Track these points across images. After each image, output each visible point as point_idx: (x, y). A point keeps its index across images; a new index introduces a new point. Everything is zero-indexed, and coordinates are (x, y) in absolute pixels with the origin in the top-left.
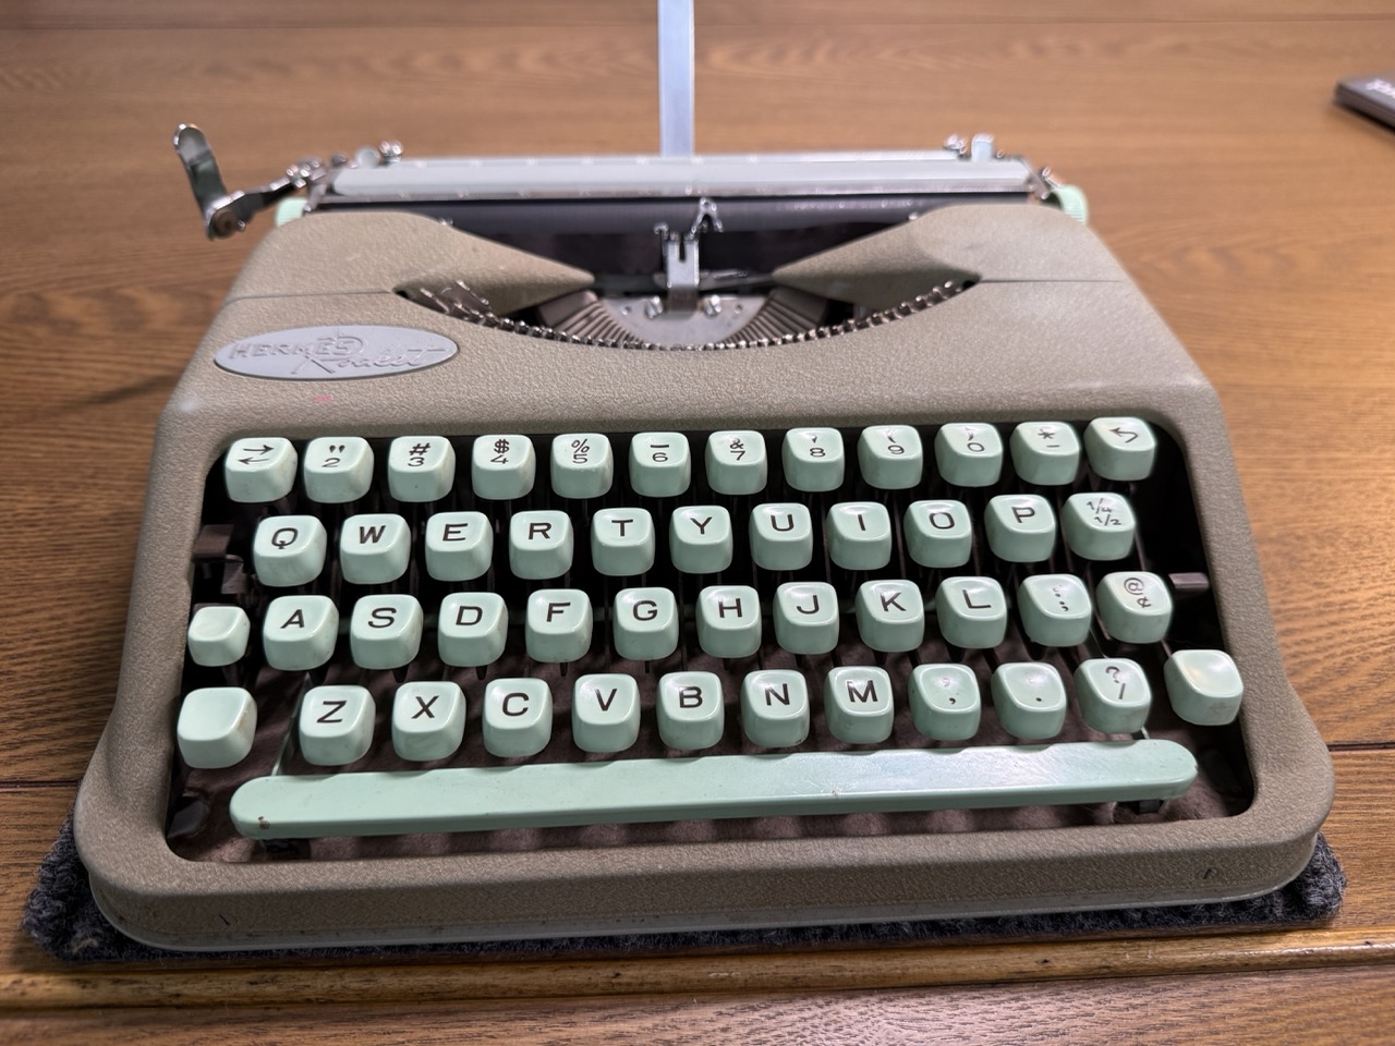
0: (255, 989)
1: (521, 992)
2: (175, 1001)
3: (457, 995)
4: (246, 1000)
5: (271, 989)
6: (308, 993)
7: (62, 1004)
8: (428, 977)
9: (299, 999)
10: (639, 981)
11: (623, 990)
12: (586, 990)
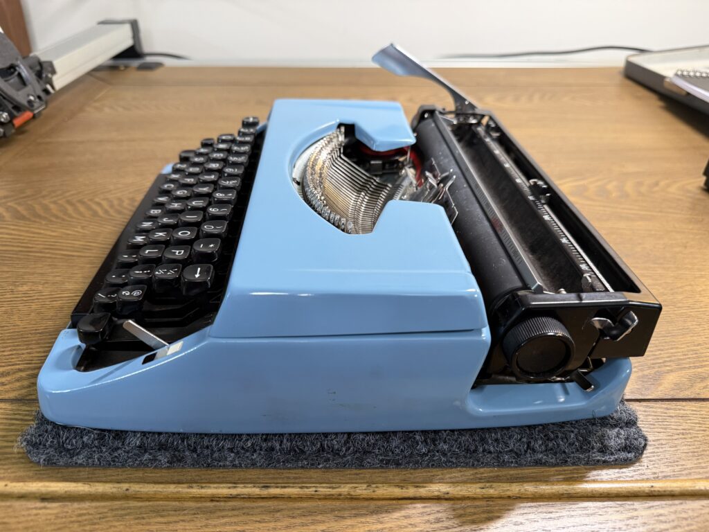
0: (484, 490)
1: (609, 494)
2: (446, 496)
3: (579, 495)
4: (480, 496)
5: (491, 491)
6: (509, 493)
7: (392, 497)
8: (563, 486)
9: (505, 496)
10: (664, 489)
11: (656, 494)
12: (639, 494)
